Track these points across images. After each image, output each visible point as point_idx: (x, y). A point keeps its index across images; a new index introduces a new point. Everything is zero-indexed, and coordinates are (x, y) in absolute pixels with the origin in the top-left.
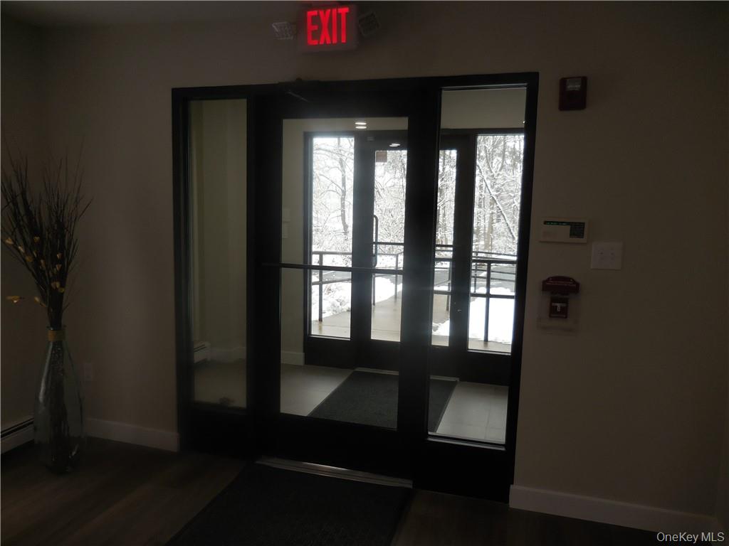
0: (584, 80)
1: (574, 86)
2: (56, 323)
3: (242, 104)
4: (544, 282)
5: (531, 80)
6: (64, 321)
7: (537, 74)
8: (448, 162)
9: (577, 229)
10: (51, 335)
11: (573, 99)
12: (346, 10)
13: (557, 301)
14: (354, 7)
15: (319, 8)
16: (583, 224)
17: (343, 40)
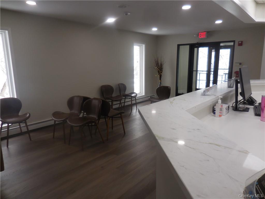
0: (242, 42)
1: (240, 43)
2: (160, 79)
3: (188, 46)
4: (235, 72)
7: (235, 41)
10: (160, 81)
12: (205, 33)
13: (237, 75)
14: (207, 32)
15: (201, 32)
16: (241, 63)
17: (205, 37)
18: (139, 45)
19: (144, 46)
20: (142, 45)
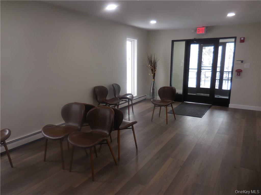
0: (244, 38)
1: (242, 39)
2: (154, 78)
3: (184, 42)
4: (236, 70)
5: (235, 38)
6: (155, 78)
8: (220, 48)
9: (242, 62)
10: (153, 80)
11: (242, 41)
12: (204, 28)
13: (238, 73)
14: (205, 27)
15: (199, 28)
16: (243, 61)
17: (203, 33)
18: (131, 40)
19: (136, 41)
20: (134, 41)
